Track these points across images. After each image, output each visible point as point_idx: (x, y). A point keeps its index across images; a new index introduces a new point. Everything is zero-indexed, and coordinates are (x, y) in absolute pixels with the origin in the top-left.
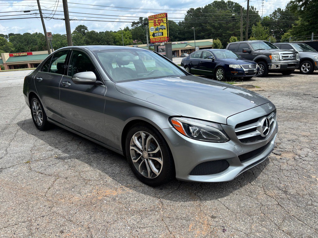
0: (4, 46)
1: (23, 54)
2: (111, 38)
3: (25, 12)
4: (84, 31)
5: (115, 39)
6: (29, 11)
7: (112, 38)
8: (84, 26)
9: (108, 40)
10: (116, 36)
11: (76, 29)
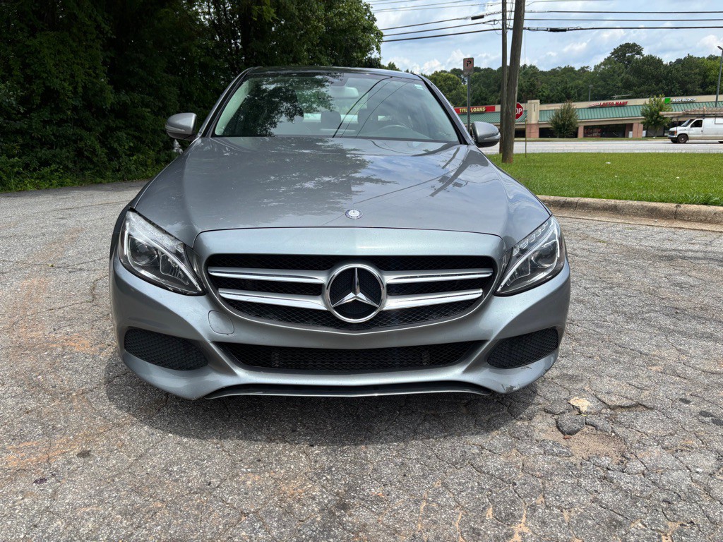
0: (454, 92)
1: (478, 110)
2: (695, 74)
3: (474, 18)
4: (633, 56)
5: (705, 77)
6: (482, 17)
7: (699, 74)
8: (635, 45)
9: (686, 79)
10: (710, 69)
11: (612, 54)
